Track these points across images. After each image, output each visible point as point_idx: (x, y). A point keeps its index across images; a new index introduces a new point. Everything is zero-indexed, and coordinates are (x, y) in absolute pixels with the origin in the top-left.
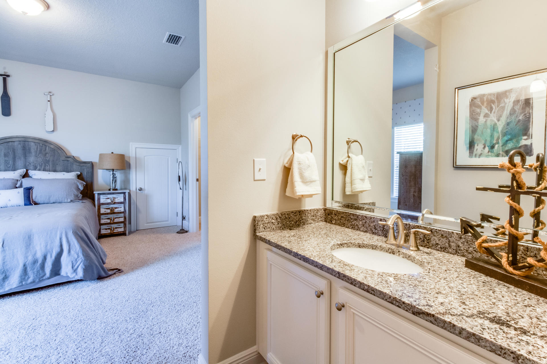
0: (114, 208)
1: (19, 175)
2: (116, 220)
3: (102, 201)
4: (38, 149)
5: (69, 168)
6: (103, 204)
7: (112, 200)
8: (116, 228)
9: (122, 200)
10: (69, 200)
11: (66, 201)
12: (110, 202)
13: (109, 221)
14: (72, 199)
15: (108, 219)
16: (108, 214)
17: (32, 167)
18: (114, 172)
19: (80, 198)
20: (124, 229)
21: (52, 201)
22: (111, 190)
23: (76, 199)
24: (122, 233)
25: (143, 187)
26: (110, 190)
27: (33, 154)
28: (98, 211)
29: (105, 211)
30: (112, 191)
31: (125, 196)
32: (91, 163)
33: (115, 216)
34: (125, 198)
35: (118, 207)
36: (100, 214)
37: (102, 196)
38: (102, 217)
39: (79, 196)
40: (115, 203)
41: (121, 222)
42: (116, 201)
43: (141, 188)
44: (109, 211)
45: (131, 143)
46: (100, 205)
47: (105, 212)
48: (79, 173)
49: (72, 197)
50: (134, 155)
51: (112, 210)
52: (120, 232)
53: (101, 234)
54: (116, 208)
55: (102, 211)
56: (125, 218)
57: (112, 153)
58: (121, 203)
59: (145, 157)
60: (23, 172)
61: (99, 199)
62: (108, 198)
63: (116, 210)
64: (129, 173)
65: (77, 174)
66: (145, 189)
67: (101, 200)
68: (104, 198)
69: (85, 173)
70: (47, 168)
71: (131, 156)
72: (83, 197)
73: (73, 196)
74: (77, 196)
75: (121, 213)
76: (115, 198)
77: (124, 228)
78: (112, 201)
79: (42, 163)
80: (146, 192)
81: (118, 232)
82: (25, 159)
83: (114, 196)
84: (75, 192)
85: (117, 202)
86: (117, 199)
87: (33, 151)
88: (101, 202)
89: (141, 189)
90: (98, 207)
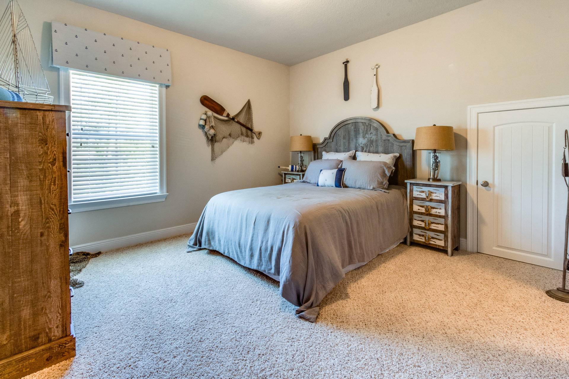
0: (429, 207)
1: (348, 156)
2: (433, 226)
3: (416, 194)
4: (365, 129)
5: (390, 149)
6: (417, 199)
7: (427, 195)
8: (433, 238)
9: (442, 198)
10: (371, 188)
11: (369, 187)
12: (425, 197)
13: (423, 225)
14: (375, 186)
15: (423, 221)
16: (422, 214)
17: (360, 149)
18: (437, 154)
19: (386, 186)
20: (445, 244)
21: (357, 186)
22: (431, 180)
23: (379, 188)
24: (441, 248)
25: (490, 182)
26: (429, 180)
27: (361, 135)
28: (410, 208)
29: (419, 209)
30: (431, 182)
31: (446, 192)
32: (411, 142)
33: (431, 219)
34: (446, 195)
35: (436, 207)
36: (412, 212)
37: (415, 188)
38: (415, 216)
39: (384, 183)
40: (431, 200)
41: (441, 232)
42: (434, 198)
43: (486, 182)
44: (423, 210)
45: (469, 107)
46: (413, 199)
47: (419, 211)
48: (397, 155)
49: (375, 185)
50: (474, 126)
51: (428, 209)
52: (439, 246)
53: (414, 240)
54: (434, 208)
55: (416, 208)
56: (446, 226)
57: (435, 125)
58: (440, 201)
59: (496, 128)
60: (353, 154)
61: (411, 191)
62: (423, 192)
63: (433, 211)
64: (466, 156)
65: (395, 156)
66: (494, 185)
67: (414, 192)
68: (417, 191)
69: (406, 155)
70: (371, 149)
71: (468, 127)
72: (389, 184)
73: (376, 183)
74: (382, 183)
75: (440, 217)
76: (432, 193)
77: (445, 242)
78: (427, 197)
79: (368, 144)
80: (496, 190)
81: (436, 245)
82: (357, 140)
83: (431, 189)
84: (380, 178)
85: (435, 200)
86: (434, 195)
87: (361, 131)
88: (414, 196)
89: (486, 184)
90: (410, 202)
